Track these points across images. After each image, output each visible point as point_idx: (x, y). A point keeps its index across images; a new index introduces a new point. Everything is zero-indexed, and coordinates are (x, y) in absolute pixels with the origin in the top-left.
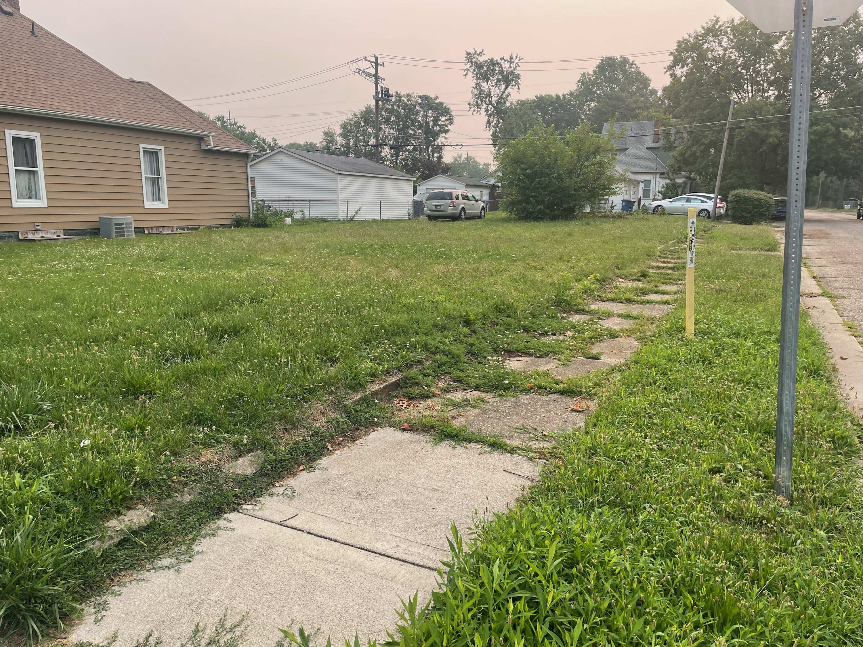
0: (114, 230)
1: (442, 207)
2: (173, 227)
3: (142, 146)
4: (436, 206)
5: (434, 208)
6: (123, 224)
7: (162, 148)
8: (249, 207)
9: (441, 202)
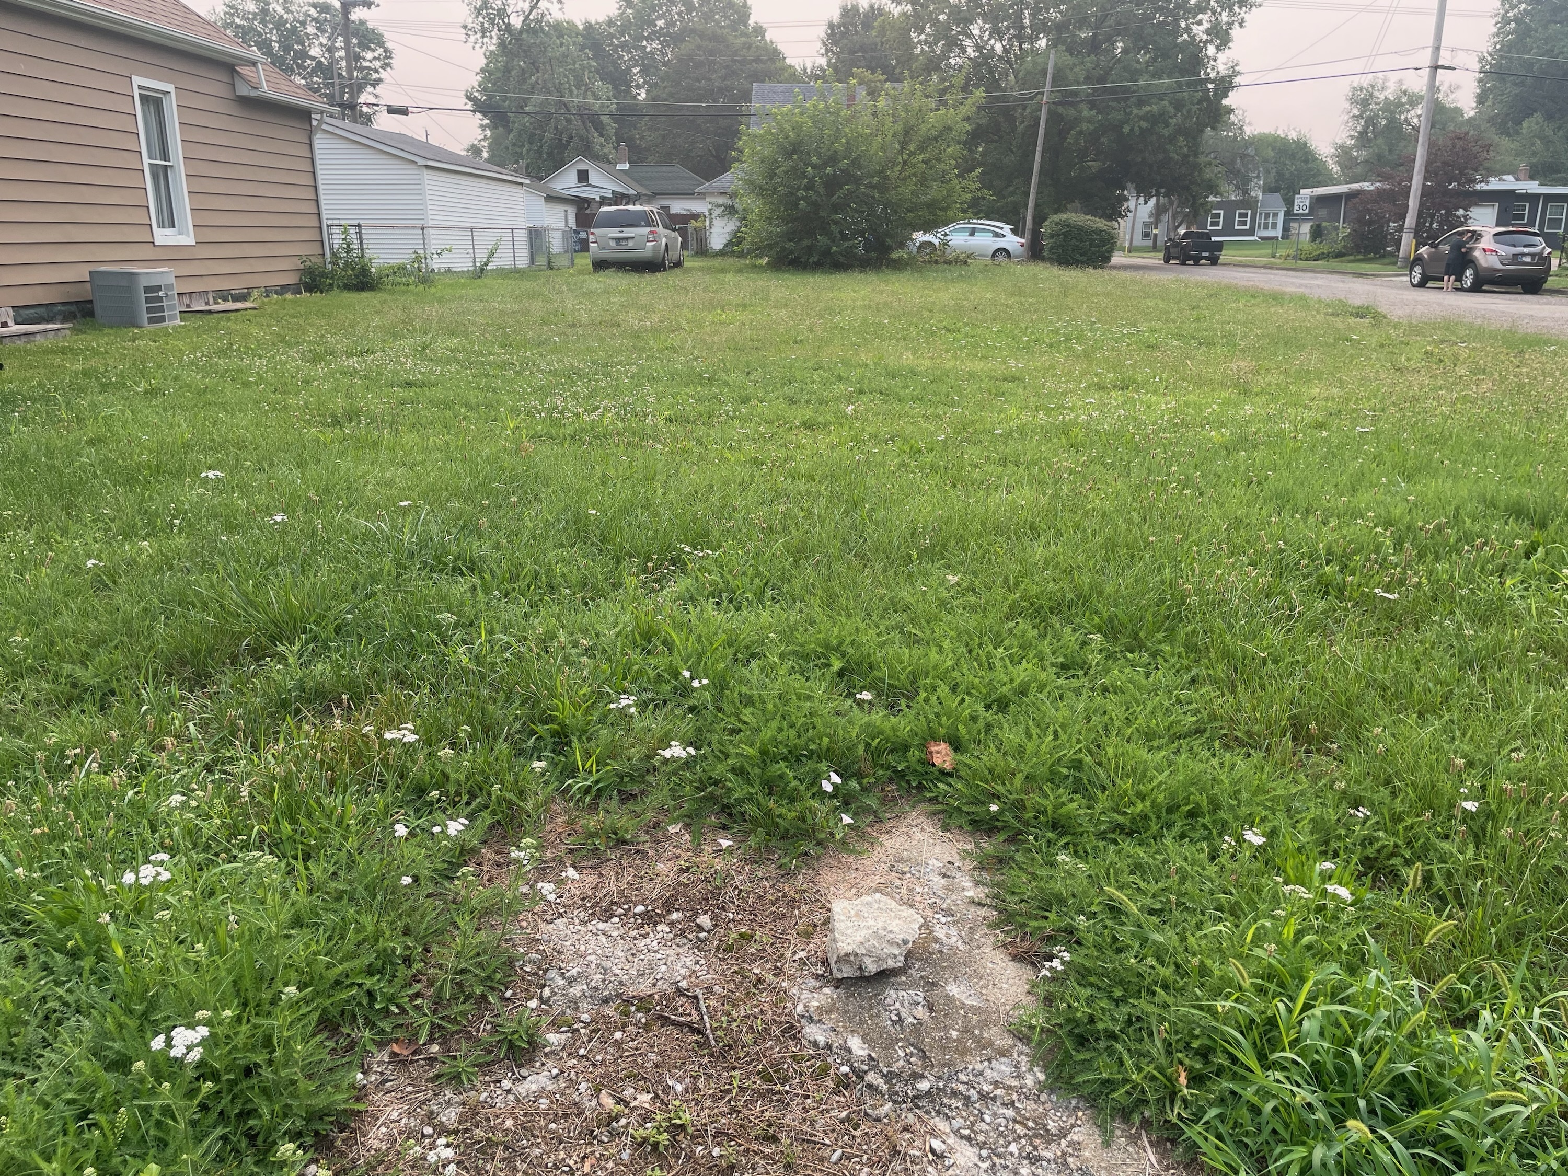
0: (144, 306)
1: (631, 243)
2: (207, 292)
3: (137, 80)
4: (618, 240)
5: (613, 244)
6: (159, 288)
7: (170, 88)
8: (322, 242)
9: (629, 232)
